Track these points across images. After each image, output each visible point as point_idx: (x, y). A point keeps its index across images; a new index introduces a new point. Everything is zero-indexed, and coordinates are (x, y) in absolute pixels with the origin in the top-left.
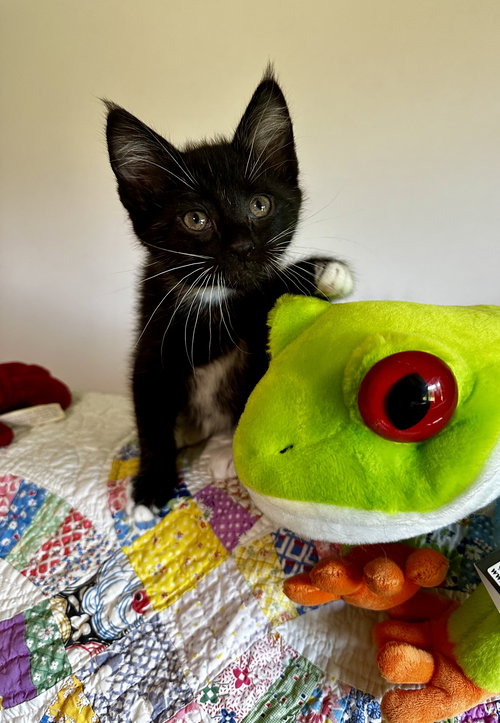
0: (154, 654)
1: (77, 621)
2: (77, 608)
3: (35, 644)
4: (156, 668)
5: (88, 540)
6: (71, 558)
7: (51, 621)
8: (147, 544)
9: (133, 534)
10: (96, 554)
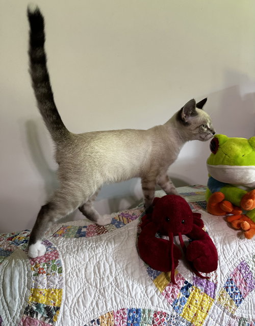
5: (167, 319)
8: (187, 309)
9: (181, 308)
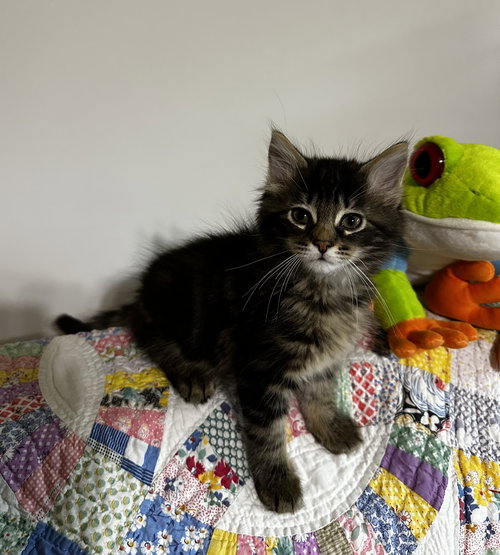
0: (470, 404)
1: (425, 420)
2: (419, 412)
3: (419, 452)
4: (478, 408)
5: (377, 374)
6: (378, 393)
7: (413, 432)
10: (390, 377)
